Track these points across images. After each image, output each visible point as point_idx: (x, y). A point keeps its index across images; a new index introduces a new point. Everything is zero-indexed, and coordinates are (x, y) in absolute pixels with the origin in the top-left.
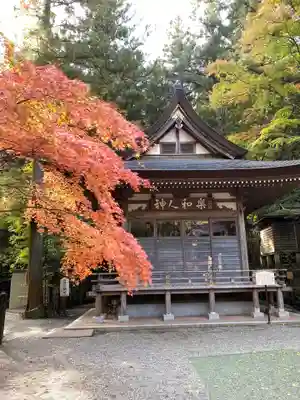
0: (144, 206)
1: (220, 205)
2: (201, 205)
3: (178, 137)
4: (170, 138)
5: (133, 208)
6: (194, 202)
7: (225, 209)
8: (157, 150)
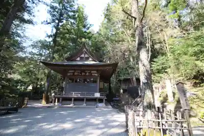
0: (72, 74)
1: (93, 74)
4: (83, 56)
5: (69, 74)
6: (86, 73)
7: (94, 76)
8: (79, 59)
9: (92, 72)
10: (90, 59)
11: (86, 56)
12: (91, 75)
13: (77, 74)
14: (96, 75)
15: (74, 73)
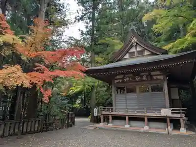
0: (121, 81)
1: (155, 77)
2: (145, 78)
3: (136, 49)
4: (133, 50)
5: (116, 81)
6: (142, 77)
7: (157, 79)
8: (127, 56)
9: (152, 73)
10: (146, 53)
11: (139, 49)
12: (152, 79)
13: (128, 79)
14: (161, 77)
15: (123, 79)
